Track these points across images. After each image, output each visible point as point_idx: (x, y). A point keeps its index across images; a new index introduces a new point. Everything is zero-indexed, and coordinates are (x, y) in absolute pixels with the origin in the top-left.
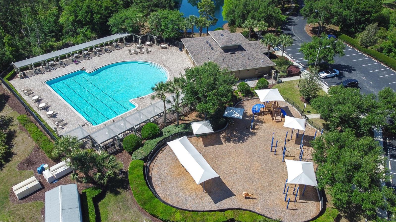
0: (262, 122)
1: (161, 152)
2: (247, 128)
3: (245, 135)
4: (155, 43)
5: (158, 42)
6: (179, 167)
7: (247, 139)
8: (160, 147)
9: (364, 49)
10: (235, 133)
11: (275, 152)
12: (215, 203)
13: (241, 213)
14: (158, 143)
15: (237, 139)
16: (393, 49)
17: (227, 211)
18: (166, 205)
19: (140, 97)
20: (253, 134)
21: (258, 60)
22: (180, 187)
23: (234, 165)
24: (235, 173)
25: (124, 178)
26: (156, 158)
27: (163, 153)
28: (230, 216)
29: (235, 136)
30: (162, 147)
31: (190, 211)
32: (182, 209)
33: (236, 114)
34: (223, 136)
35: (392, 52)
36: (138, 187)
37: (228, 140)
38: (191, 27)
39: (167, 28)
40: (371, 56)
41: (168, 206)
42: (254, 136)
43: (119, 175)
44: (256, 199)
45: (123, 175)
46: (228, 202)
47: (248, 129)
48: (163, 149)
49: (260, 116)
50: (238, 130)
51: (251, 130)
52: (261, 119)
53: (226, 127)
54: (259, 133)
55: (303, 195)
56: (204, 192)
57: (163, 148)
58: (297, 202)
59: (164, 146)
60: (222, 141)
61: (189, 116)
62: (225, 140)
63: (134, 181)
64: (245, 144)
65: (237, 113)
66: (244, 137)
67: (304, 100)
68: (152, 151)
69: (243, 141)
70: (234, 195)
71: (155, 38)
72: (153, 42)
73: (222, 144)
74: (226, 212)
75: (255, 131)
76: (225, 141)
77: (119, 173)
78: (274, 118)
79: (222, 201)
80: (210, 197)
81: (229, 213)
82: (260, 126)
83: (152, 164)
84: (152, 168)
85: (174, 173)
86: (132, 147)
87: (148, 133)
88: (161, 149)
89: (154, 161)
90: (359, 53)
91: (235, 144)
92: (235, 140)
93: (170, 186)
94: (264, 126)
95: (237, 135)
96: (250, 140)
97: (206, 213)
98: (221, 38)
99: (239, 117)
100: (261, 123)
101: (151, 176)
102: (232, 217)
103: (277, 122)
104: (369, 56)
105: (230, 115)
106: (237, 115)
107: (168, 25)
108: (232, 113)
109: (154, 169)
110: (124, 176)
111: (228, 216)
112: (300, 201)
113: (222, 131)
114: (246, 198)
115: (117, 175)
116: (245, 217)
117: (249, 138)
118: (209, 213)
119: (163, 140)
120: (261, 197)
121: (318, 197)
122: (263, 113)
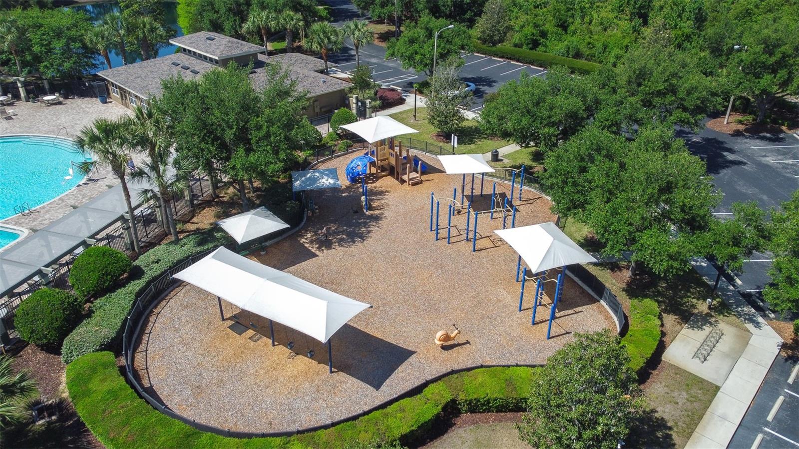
0: (381, 193)
1: (152, 319)
2: (356, 212)
3: (359, 225)
4: (22, 95)
5: (28, 92)
6: (228, 338)
7: (369, 232)
8: (145, 307)
9: (490, 48)
10: (334, 226)
11: (449, 237)
12: (377, 387)
13: (466, 377)
14: (138, 294)
15: (345, 237)
16: (540, 40)
17: (426, 389)
18: (245, 440)
19: (27, 211)
20: (377, 218)
21: (313, 80)
22: (256, 383)
23: (372, 290)
24: (384, 305)
25: (56, 422)
26: (145, 337)
27: (161, 319)
28: (442, 397)
29: (336, 233)
30: (153, 305)
31: (326, 427)
32: (299, 432)
33: (323, 180)
34: (306, 239)
35: (540, 44)
36: (126, 423)
37: (326, 244)
38: (117, 39)
39: (50, 51)
40: (507, 58)
41: (255, 440)
42: (380, 222)
43: (34, 422)
44: (468, 342)
45: (50, 416)
46: (409, 374)
47: (358, 211)
48: (156, 311)
49: (371, 183)
50: (336, 221)
51: (368, 213)
52: (375, 188)
53: (305, 220)
54: (387, 213)
55: (560, 300)
56: (331, 372)
57: (156, 307)
58: (557, 318)
59: (156, 302)
60: (313, 250)
61: (195, 220)
62: (317, 246)
63: (104, 411)
64: (370, 242)
65: (326, 178)
66: (360, 230)
67: (442, 137)
68: (126, 318)
69: (362, 237)
70: (411, 353)
71: (20, 82)
72: (17, 97)
73: (315, 255)
74: (427, 391)
75: (377, 212)
76: (319, 248)
77: (32, 415)
78: (405, 177)
80: (355, 380)
81: (436, 391)
82: (383, 202)
83: (139, 358)
84: (144, 367)
85: (221, 358)
86: (56, 325)
87: (95, 276)
88: (152, 312)
89: (142, 347)
90: (483, 58)
91: (346, 249)
92: (342, 240)
93: (223, 392)
94: (389, 199)
95: (339, 229)
96: (376, 232)
97: (377, 414)
98: (210, 44)
99: (335, 183)
100: (381, 195)
101: (152, 386)
102: (448, 397)
103: (414, 184)
104: (505, 59)
105: (309, 185)
106: (327, 180)
107: (50, 42)
108: (315, 180)
109: (151, 368)
110: (54, 418)
111: (438, 397)
112: (562, 313)
113: (300, 231)
114: (444, 348)
115: (27, 424)
116: (482, 385)
117: (372, 229)
118: (385, 411)
119: (148, 284)
120: (476, 334)
121: (589, 294)
122: (376, 177)
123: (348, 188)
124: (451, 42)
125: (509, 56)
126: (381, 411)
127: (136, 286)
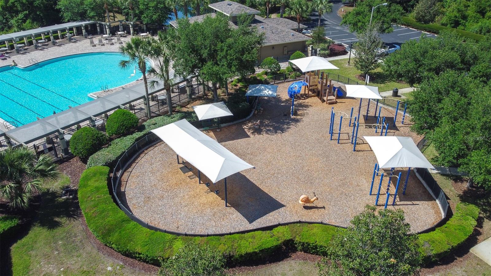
0: (307, 106)
1: (142, 155)
2: (285, 115)
3: (283, 123)
4: (131, 32)
5: (134, 30)
6: (177, 174)
7: (288, 128)
8: (140, 148)
9: (422, 25)
10: (267, 122)
11: (339, 140)
12: (251, 222)
13: (305, 228)
14: (137, 140)
15: (271, 129)
16: (460, 21)
17: (276, 228)
18: (152, 231)
19: (107, 90)
20: (297, 121)
21: (286, 33)
22: (181, 202)
23: (274, 163)
24: (278, 173)
25: (70, 199)
26: (134, 165)
27: (146, 157)
28: (284, 236)
29: (267, 126)
30: (145, 148)
31: (202, 236)
32: (186, 235)
33: (266, 91)
34: (247, 126)
35: (460, 24)
36: (96, 206)
37: (258, 131)
38: (182, 3)
39: (147, 8)
40: (433, 32)
41: (158, 232)
42: (298, 123)
43: (61, 197)
44: (324, 208)
45: (70, 195)
46: (275, 218)
47: (287, 115)
48: (146, 152)
49: (302, 99)
50: (271, 118)
51: (292, 117)
52: (304, 102)
53: (251, 115)
54: (305, 119)
55: (404, 194)
56: (226, 206)
57: (146, 149)
58: (396, 205)
59: (147, 147)
60: (249, 134)
61: (188, 106)
62: (252, 131)
63: (89, 197)
64: (286, 135)
65: (268, 90)
66: (283, 126)
68: (125, 151)
69: (283, 131)
70: (283, 206)
71: (131, 24)
72: (129, 33)
73: (249, 137)
74: (275, 231)
75: (299, 117)
76: (253, 133)
77: (62, 193)
78: (325, 98)
79: (263, 217)
80: (239, 214)
81: (281, 231)
82: (305, 111)
83: (126, 174)
84: (126, 180)
85: (167, 184)
86: (87, 147)
88: (143, 151)
89: (130, 170)
90: (415, 31)
91: (270, 136)
92: (269, 130)
93: (160, 203)
94: (310, 110)
95: (270, 124)
96: (293, 129)
97: (237, 236)
99: (272, 94)
100: (306, 108)
101: (125, 191)
102: (288, 237)
103: (330, 104)
104: (431, 33)
105: (256, 93)
106: (268, 92)
107: (148, 4)
108: (260, 90)
109: (129, 182)
110: (71, 197)
111: (281, 235)
112: (402, 203)
113: (245, 121)
114: (306, 208)
115: (58, 197)
116: (314, 234)
117: (291, 127)
118: (243, 235)
119: (145, 135)
120: (332, 204)
121: (429, 194)
122: (307, 96)
123: (287, 101)
124: (385, 15)
125: (434, 31)
126: (240, 235)
127: (137, 135)
